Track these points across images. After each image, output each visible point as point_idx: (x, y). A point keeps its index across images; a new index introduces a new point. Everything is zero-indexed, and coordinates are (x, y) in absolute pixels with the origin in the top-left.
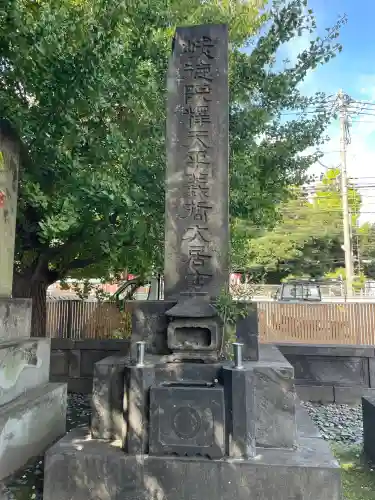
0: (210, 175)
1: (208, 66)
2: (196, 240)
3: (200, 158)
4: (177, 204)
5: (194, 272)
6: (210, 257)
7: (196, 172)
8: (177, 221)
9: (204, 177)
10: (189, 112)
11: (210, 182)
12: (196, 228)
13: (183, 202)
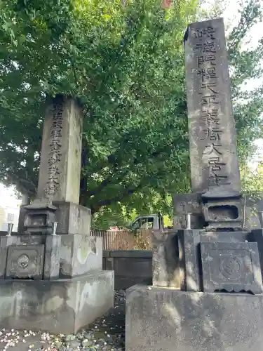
0: (219, 110)
1: (212, 44)
2: (213, 153)
3: (211, 100)
4: (197, 131)
5: (214, 175)
6: (224, 164)
7: (209, 109)
8: (198, 142)
9: (215, 111)
10: (201, 72)
11: (220, 115)
12: (212, 145)
13: (201, 128)
